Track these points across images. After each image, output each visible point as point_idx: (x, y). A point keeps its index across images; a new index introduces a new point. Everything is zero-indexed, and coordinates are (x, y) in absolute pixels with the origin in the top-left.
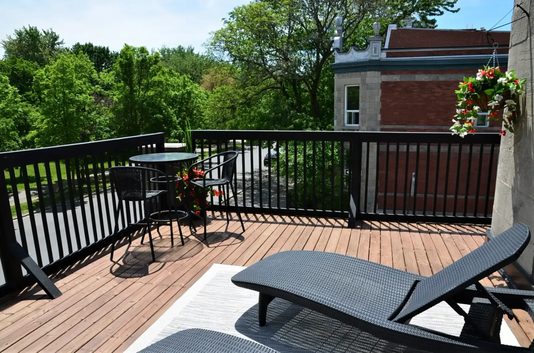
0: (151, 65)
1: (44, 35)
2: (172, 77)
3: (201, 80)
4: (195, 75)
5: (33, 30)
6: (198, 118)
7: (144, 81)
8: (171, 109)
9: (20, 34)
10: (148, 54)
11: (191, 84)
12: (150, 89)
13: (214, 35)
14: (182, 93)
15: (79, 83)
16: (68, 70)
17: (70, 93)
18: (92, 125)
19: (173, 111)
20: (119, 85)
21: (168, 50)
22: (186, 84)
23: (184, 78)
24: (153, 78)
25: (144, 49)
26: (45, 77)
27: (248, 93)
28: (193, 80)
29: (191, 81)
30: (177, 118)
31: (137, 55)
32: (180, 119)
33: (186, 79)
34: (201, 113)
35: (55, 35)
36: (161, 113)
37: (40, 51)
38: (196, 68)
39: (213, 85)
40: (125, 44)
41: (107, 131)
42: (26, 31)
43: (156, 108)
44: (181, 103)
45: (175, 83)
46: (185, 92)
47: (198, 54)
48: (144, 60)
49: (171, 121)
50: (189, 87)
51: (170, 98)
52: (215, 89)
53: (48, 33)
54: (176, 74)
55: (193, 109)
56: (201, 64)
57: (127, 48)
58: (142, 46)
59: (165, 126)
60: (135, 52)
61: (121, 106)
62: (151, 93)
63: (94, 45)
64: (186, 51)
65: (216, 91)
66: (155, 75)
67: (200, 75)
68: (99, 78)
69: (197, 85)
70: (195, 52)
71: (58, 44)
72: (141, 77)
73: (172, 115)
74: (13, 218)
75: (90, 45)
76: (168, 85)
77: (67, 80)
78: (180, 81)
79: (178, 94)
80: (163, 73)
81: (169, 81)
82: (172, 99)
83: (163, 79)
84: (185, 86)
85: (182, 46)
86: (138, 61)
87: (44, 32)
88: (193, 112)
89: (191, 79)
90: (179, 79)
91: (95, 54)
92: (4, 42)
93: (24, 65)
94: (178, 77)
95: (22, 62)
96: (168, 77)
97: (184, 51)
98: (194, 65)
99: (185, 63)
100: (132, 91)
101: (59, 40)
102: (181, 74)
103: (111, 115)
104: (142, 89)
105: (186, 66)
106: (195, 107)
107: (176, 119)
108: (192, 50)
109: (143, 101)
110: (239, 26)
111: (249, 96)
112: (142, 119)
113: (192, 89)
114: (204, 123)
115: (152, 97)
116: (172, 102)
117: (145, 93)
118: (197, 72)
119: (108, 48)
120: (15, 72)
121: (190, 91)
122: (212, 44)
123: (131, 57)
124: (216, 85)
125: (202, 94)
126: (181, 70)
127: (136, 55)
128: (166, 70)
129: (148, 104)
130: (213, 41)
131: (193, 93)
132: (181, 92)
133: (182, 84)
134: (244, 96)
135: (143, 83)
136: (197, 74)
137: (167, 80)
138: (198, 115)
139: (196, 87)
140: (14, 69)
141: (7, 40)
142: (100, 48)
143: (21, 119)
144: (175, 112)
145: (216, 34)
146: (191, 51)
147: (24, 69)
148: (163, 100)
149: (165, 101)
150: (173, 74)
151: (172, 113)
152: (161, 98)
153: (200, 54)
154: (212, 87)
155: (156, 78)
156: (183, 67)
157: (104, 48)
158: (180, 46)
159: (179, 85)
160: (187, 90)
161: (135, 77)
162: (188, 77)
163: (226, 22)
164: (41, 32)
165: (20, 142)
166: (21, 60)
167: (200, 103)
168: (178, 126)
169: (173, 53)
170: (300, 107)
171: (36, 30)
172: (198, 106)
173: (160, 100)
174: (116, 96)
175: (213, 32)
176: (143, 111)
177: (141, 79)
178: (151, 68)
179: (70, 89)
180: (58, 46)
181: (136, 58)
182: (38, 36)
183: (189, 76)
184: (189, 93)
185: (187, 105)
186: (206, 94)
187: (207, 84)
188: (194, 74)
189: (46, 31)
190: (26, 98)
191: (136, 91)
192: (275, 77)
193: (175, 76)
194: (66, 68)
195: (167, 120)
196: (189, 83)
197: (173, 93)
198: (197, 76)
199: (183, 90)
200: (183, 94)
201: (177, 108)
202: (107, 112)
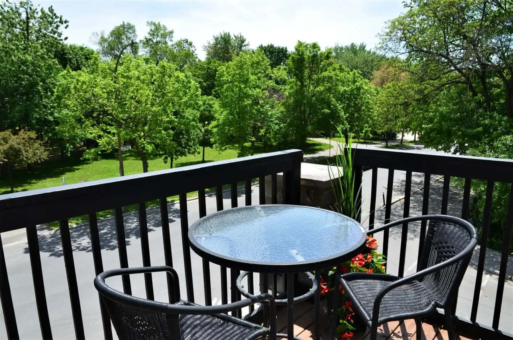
0: (322, 61)
1: (234, 38)
2: (342, 72)
3: (371, 77)
4: (365, 72)
5: (226, 35)
6: (366, 115)
7: (315, 77)
8: (340, 105)
9: (216, 39)
10: (319, 50)
11: (362, 79)
12: (320, 85)
13: (390, 24)
14: (352, 88)
15: (254, 79)
16: (245, 66)
17: (245, 88)
18: (264, 118)
19: (341, 106)
20: (291, 80)
21: (341, 49)
22: (356, 79)
23: (354, 74)
24: (323, 73)
25: (316, 45)
26: (226, 73)
27: (426, 88)
28: (364, 76)
29: (361, 77)
30: (345, 114)
31: (310, 51)
32: (347, 115)
33: (357, 75)
34: (369, 109)
35: (243, 38)
36: (329, 108)
37: (230, 53)
38: (367, 65)
39: (384, 81)
40: (298, 41)
41: (276, 124)
42: (221, 36)
43: (324, 103)
44: (349, 99)
45: (345, 78)
46: (354, 87)
47: (370, 51)
48: (315, 56)
49: (339, 117)
50: (359, 82)
51: (339, 94)
52: (386, 85)
53: (238, 37)
54: (346, 69)
55: (362, 105)
56: (372, 61)
57: (300, 44)
58: (314, 42)
59: (332, 121)
60: (307, 48)
61: (291, 101)
62: (321, 88)
63: (275, 46)
64: (358, 48)
65: (386, 87)
66: (326, 70)
67: (370, 71)
68: (273, 73)
69: (367, 81)
70: (367, 49)
71: (245, 46)
72: (312, 72)
73: (340, 110)
74: (187, 200)
75: (272, 46)
76: (338, 80)
77: (243, 75)
78: (350, 76)
79: (347, 89)
80: (334, 70)
81: (338, 76)
82: (341, 95)
83: (333, 74)
84: (354, 82)
85: (355, 43)
86: (309, 57)
87: (235, 36)
88: (361, 108)
89: (361, 74)
90: (349, 74)
91: (275, 54)
92: (204, 46)
93: (217, 64)
94: (349, 73)
95: (215, 62)
96: (338, 73)
97: (356, 48)
98: (366, 62)
99: (357, 59)
100: (303, 86)
101: (246, 43)
102: (351, 70)
103: (282, 109)
104: (312, 84)
105: (357, 63)
106: (363, 103)
107: (343, 114)
108: (365, 47)
109: (313, 96)
110: (421, 12)
111: (426, 92)
112: (309, 114)
113: (361, 84)
114: (372, 119)
115: (321, 93)
116: (341, 97)
117: (315, 88)
118: (368, 68)
119: (286, 48)
120: (209, 71)
121: (359, 87)
122: (387, 34)
123: (303, 53)
124: (387, 81)
125: (372, 90)
126: (352, 67)
127: (308, 51)
128: (337, 66)
129: (317, 100)
130: (388, 30)
131: (363, 88)
132: (350, 87)
133: (352, 80)
134: (420, 92)
135: (313, 78)
136: (368, 71)
137: (336, 75)
138: (366, 112)
139: (366, 83)
140: (209, 68)
141: (207, 45)
142: (279, 48)
143: (207, 111)
144: (343, 108)
145: (392, 22)
146: (363, 48)
147: (216, 68)
148: (332, 95)
149: (334, 97)
150: (343, 69)
151: (340, 109)
152: (330, 94)
153: (372, 51)
154: (382, 83)
155: (326, 74)
156: (354, 63)
157: (283, 48)
158: (353, 43)
159: (349, 81)
160: (357, 86)
161: (306, 72)
162: (358, 73)
163: (406, 6)
164: (232, 36)
165: (203, 130)
166: (215, 61)
167: (369, 99)
168: (345, 122)
169: (346, 50)
170: (489, 105)
171: (228, 35)
172: (368, 102)
173: (329, 96)
174: (287, 90)
175: (389, 21)
176: (312, 106)
177: (312, 74)
178: (322, 63)
179: (245, 84)
180: (244, 47)
181: (308, 54)
182: (230, 40)
183: (360, 71)
184: (358, 89)
185: (356, 100)
186: (376, 90)
187: (378, 80)
188: (365, 70)
189: (236, 36)
190: (216, 93)
191: (306, 86)
192: (460, 70)
193: (346, 72)
194: (243, 65)
195: (334, 115)
196: (359, 79)
197: (341, 89)
198: (368, 72)
199: (353, 86)
200: (352, 90)
201: (345, 103)
202: (278, 106)
